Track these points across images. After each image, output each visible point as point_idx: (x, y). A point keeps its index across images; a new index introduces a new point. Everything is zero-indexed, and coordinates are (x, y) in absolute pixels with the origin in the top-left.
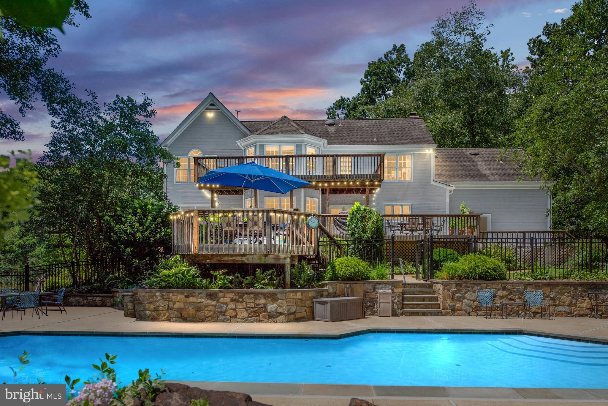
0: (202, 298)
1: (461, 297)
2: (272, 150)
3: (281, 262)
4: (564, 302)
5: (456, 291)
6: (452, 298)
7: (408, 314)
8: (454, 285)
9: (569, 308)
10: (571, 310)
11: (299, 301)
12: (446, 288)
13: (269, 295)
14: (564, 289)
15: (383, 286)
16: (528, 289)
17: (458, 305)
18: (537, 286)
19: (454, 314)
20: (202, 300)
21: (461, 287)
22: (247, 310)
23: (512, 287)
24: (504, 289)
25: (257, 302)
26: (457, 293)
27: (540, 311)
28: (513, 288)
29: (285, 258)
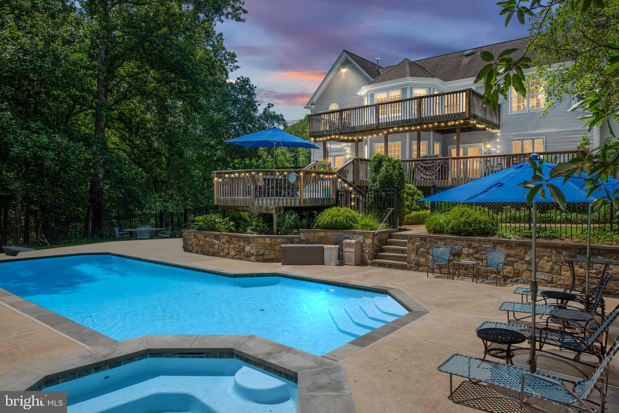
0: (212, 238)
1: (424, 252)
2: (381, 97)
3: (270, 212)
4: (543, 268)
5: (420, 245)
6: (417, 252)
7: (377, 265)
8: (419, 239)
9: (549, 276)
10: (553, 278)
11: (267, 245)
12: (411, 241)
13: (246, 239)
14: (542, 252)
15: (357, 236)
16: (498, 247)
17: (422, 260)
18: (508, 246)
19: (418, 269)
20: (212, 240)
21: (425, 241)
22: (234, 250)
23: (478, 245)
24: (469, 246)
25: (240, 244)
26: (421, 248)
27: (511, 275)
28: (480, 247)
29: (272, 209)
